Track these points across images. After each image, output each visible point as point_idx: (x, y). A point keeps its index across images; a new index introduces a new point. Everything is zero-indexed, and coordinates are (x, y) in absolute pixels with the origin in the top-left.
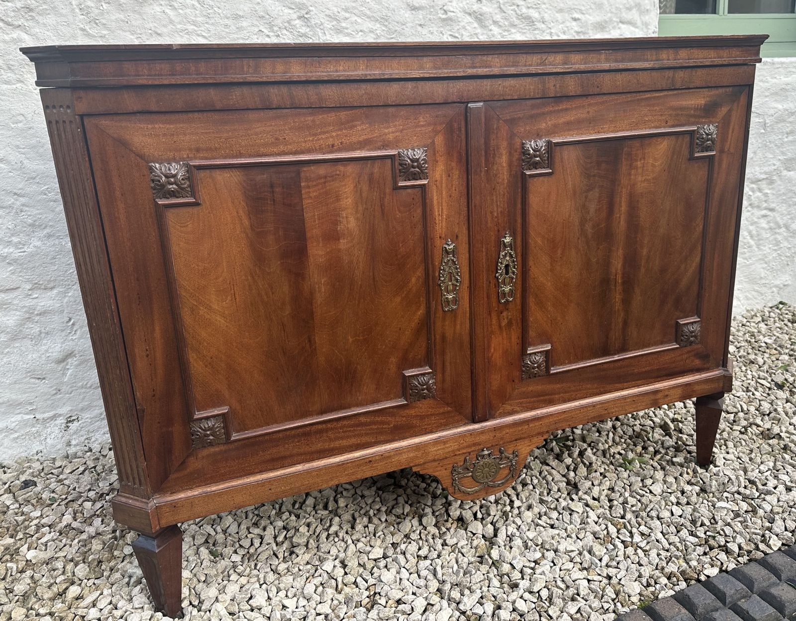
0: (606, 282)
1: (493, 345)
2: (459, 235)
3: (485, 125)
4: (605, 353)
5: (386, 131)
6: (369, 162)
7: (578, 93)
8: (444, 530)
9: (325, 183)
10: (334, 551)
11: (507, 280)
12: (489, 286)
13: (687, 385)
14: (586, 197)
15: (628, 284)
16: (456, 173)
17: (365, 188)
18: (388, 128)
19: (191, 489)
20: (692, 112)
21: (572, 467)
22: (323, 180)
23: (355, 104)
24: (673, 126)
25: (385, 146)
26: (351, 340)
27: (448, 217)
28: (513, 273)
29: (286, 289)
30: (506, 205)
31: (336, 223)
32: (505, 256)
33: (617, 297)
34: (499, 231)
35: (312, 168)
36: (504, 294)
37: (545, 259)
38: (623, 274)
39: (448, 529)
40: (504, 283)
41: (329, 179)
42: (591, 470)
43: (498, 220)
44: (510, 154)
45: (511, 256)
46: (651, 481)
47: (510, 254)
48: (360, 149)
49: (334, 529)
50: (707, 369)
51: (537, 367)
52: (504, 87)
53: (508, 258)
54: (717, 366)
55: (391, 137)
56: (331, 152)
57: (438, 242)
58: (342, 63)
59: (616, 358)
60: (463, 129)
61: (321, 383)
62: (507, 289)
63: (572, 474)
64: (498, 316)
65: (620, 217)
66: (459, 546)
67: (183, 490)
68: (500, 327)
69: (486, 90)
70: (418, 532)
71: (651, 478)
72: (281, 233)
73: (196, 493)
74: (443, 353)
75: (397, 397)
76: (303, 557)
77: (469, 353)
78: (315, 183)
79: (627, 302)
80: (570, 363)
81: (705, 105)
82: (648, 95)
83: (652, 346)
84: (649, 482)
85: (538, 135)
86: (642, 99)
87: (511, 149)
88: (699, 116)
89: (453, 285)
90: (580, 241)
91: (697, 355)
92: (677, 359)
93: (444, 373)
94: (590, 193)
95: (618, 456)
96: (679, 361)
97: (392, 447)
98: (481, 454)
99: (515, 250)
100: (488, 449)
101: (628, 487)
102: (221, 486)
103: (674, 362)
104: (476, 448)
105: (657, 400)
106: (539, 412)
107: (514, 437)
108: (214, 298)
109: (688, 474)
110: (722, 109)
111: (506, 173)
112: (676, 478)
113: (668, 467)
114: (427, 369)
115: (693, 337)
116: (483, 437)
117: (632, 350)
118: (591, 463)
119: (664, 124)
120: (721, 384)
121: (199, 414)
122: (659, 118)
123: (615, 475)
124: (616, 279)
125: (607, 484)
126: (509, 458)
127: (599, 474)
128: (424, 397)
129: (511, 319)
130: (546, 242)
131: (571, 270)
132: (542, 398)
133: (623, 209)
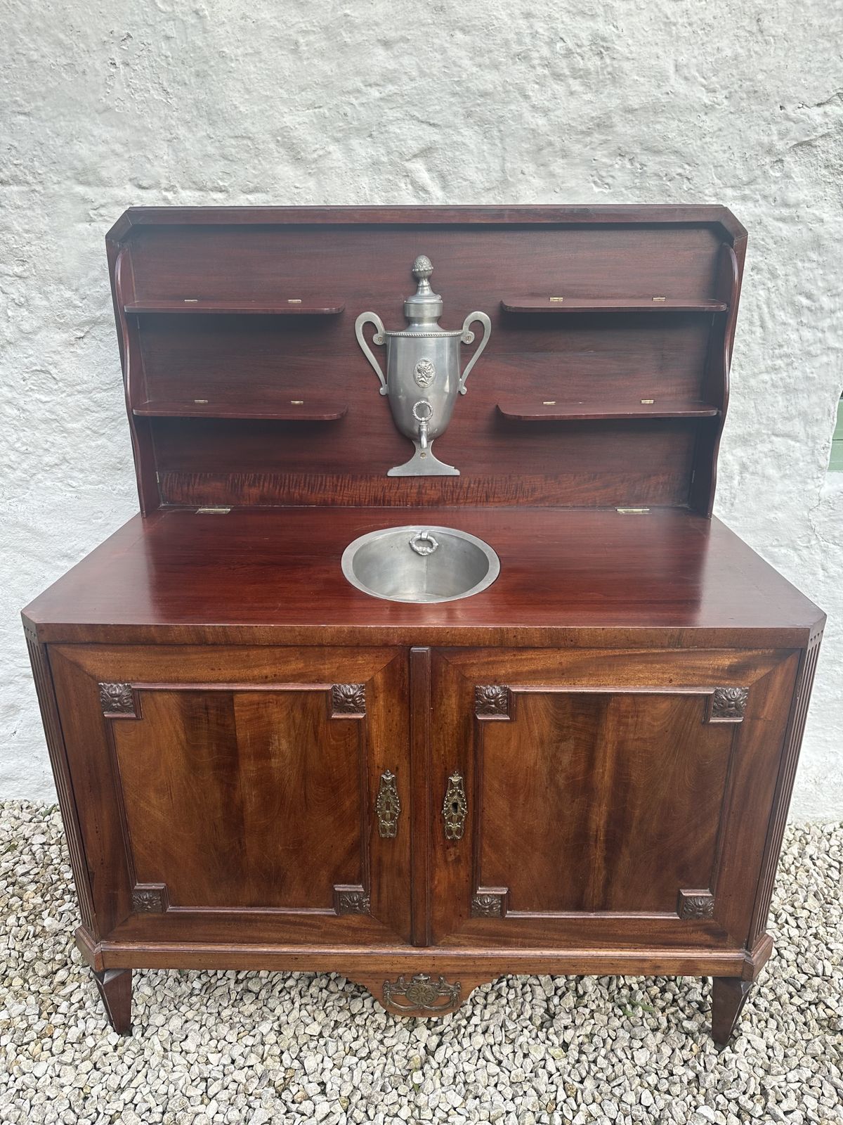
0: (582, 838)
1: (437, 878)
2: (400, 768)
3: (432, 667)
4: (579, 907)
5: (322, 667)
6: (302, 693)
7: (546, 645)
8: (391, 1022)
9: (257, 709)
10: (278, 1011)
11: (455, 819)
12: (434, 821)
13: (689, 961)
14: (557, 748)
15: (613, 845)
16: (397, 710)
17: (298, 715)
18: (323, 664)
20: (710, 673)
21: (559, 992)
22: (256, 706)
23: (289, 644)
24: (681, 686)
25: (320, 681)
26: (280, 848)
27: (387, 749)
28: (462, 811)
29: (218, 795)
30: (455, 745)
31: (268, 744)
32: (452, 795)
33: (597, 854)
34: (446, 769)
35: (245, 696)
36: (450, 832)
37: (503, 804)
38: (606, 831)
39: (396, 1024)
40: (450, 819)
41: (261, 705)
42: (580, 1003)
43: (446, 758)
44: (461, 698)
45: (460, 795)
46: (641, 1044)
47: (459, 793)
48: (294, 681)
49: (290, 983)
50: (724, 948)
51: (489, 909)
52: (454, 635)
54: (738, 948)
55: (327, 673)
57: (376, 772)
59: (592, 916)
60: (406, 670)
61: (251, 880)
62: (454, 826)
63: (556, 1000)
64: (444, 851)
65: (603, 773)
66: (395, 1049)
67: (126, 941)
68: (446, 861)
69: (432, 636)
70: (365, 1016)
71: (642, 1040)
72: (214, 748)
73: (136, 948)
74: (379, 875)
75: (328, 906)
76: (249, 1007)
77: (409, 880)
78: (247, 708)
79: (610, 861)
80: (533, 909)
81: (730, 666)
83: (644, 910)
84: (637, 1044)
85: (496, 681)
86: (636, 655)
87: (462, 693)
88: (720, 678)
89: (391, 814)
90: (548, 790)
91: (708, 930)
92: (680, 929)
93: (379, 894)
94: (563, 745)
95: (625, 992)
96: (681, 932)
97: (320, 951)
98: (416, 978)
99: (465, 791)
100: (425, 975)
101: (611, 1041)
102: (158, 947)
103: (674, 932)
104: (412, 971)
105: (643, 968)
106: (489, 952)
107: (456, 970)
108: (152, 795)
109: (691, 1050)
110: (758, 671)
111: (455, 714)
112: (673, 1050)
113: (672, 1031)
114: (360, 888)
115: (703, 912)
116: (420, 962)
117: (615, 911)
118: (585, 993)
119: (667, 683)
120: (739, 969)
121: (139, 886)
122: (661, 676)
123: (605, 1018)
124: (596, 835)
125: (589, 1029)
126: (449, 988)
127: (587, 1011)
128: (355, 912)
129: (459, 856)
130: (504, 786)
131: (537, 818)
132: (496, 938)
133: (607, 764)
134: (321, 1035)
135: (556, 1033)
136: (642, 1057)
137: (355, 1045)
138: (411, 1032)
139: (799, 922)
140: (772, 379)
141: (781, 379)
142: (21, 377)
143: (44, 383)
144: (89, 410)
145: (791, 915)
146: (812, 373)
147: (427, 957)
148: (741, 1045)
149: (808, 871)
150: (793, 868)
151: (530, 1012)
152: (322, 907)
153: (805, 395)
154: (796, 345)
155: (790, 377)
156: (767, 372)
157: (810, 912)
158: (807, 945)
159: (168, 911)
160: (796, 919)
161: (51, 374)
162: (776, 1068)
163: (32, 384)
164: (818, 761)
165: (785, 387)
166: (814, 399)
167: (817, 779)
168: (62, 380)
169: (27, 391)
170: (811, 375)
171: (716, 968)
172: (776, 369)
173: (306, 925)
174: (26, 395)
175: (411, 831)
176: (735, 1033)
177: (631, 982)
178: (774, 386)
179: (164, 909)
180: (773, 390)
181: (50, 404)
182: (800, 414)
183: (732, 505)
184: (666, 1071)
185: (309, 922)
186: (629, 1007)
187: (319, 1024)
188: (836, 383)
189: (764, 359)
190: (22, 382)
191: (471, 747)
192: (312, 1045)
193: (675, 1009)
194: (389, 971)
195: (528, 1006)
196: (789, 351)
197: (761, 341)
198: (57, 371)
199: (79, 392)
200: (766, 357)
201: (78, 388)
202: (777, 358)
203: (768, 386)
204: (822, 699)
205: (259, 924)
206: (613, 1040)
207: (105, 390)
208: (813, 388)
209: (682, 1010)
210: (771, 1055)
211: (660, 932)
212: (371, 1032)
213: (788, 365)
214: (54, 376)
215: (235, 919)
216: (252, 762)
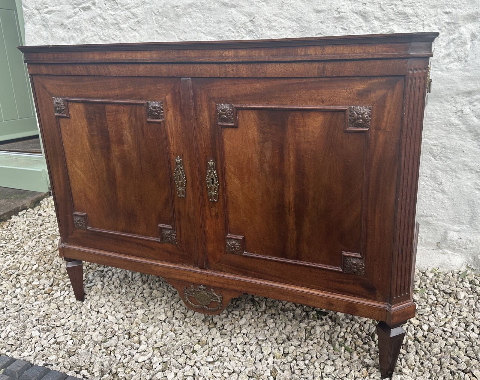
0: (281, 207)
2: (184, 155)
3: (193, 91)
4: (283, 256)
5: (141, 90)
6: (134, 106)
7: (249, 76)
9: (116, 114)
11: (213, 188)
13: (351, 304)
14: (263, 146)
15: (300, 214)
16: (179, 118)
17: (133, 119)
18: (142, 88)
19: (76, 245)
20: (346, 95)
22: (114, 113)
23: (125, 75)
24: (328, 105)
25: (141, 99)
26: (133, 199)
27: (177, 143)
28: (216, 184)
29: (103, 164)
30: (209, 142)
31: (122, 136)
32: (210, 173)
33: (291, 220)
34: (206, 157)
35: (110, 106)
36: (211, 197)
37: (237, 181)
38: (295, 205)
40: (211, 189)
42: (309, 338)
43: (205, 150)
44: (210, 111)
45: (214, 174)
46: (332, 363)
47: (213, 172)
48: (130, 99)
50: (375, 300)
51: (234, 248)
52: (201, 69)
54: (384, 300)
55: (144, 94)
56: (117, 99)
57: (173, 156)
58: (115, 54)
61: (121, 216)
62: (213, 193)
64: (210, 209)
65: (289, 165)
67: (73, 244)
68: (211, 215)
69: (190, 70)
72: (100, 136)
74: (180, 221)
75: (156, 236)
78: (111, 114)
81: (359, 91)
82: (305, 80)
83: (321, 263)
84: (330, 363)
85: (226, 101)
87: (210, 109)
88: (353, 99)
89: (182, 183)
90: (260, 174)
91: (363, 285)
92: (345, 281)
93: (180, 232)
94: (265, 144)
96: (346, 283)
97: (154, 263)
98: (199, 287)
99: (217, 171)
100: (204, 286)
103: (342, 282)
104: (197, 282)
106: (236, 277)
107: (219, 285)
108: (77, 162)
109: (362, 373)
110: (377, 93)
111: (208, 122)
112: (351, 371)
114: (170, 227)
115: (356, 268)
116: (200, 278)
117: (304, 261)
119: (320, 103)
120: (384, 316)
121: (76, 213)
122: (316, 98)
124: (289, 206)
126: (216, 296)
128: (169, 242)
129: (217, 213)
130: (237, 170)
131: (256, 192)
132: (240, 269)
133: (291, 159)
134: (164, 321)
136: (329, 369)
137: (177, 328)
147: (204, 274)
152: (154, 237)
159: (88, 229)
173: (148, 247)
175: (193, 195)
179: (86, 227)
187: (166, 316)
194: (186, 280)
205: (127, 243)
215: (117, 238)
216: (116, 145)
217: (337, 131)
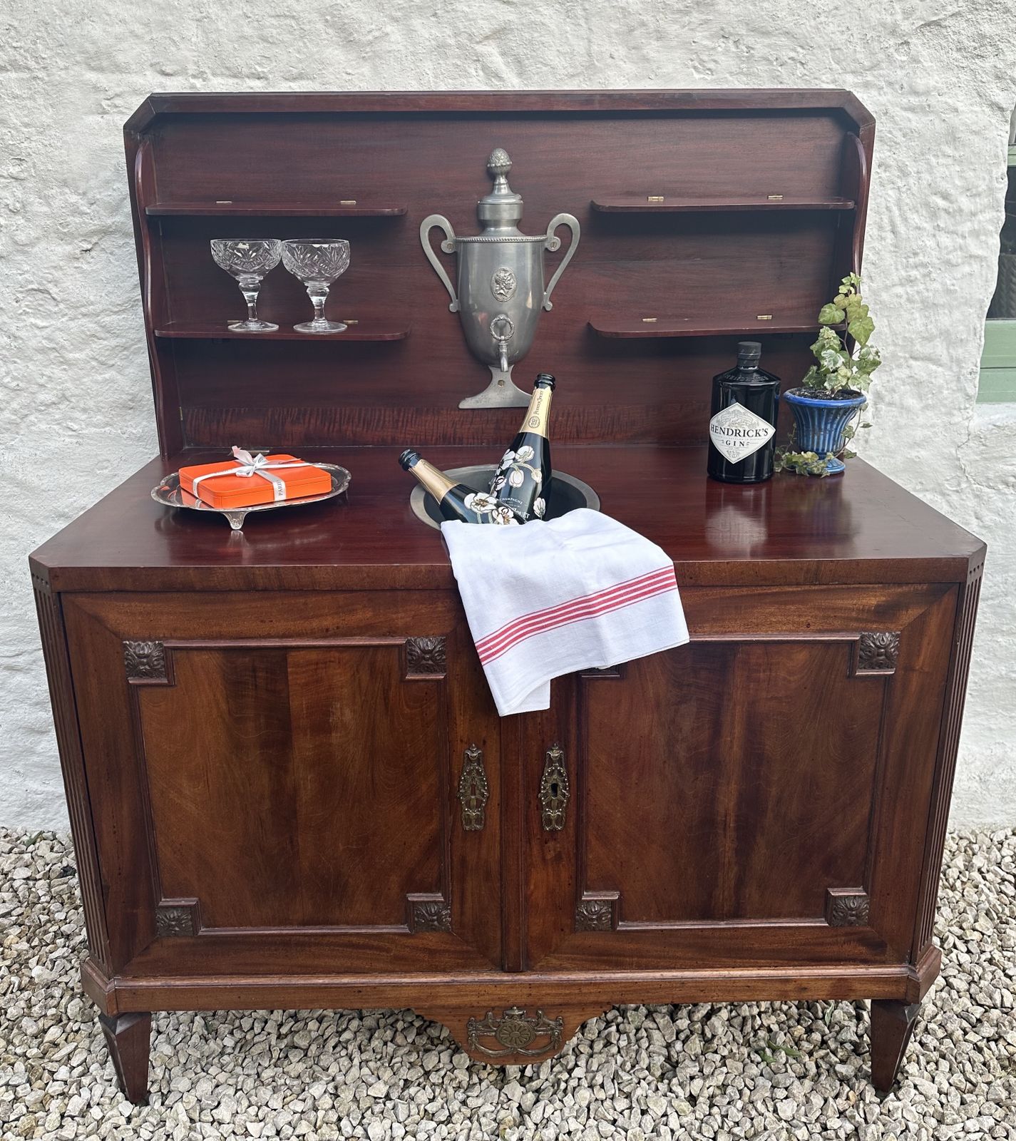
0: (708, 823)
1: (533, 881)
2: (488, 741)
4: (705, 915)
6: (371, 650)
8: (475, 1079)
9: (316, 669)
10: (333, 1070)
11: (555, 804)
12: (529, 807)
13: (841, 980)
14: (677, 711)
15: (746, 832)
17: (365, 677)
18: (396, 613)
19: (155, 977)
20: (854, 614)
21: (682, 1036)
22: (313, 667)
24: (820, 631)
25: (391, 633)
26: (341, 848)
27: (473, 718)
28: (564, 795)
29: (265, 781)
31: (328, 714)
32: (551, 774)
33: (727, 845)
34: (543, 741)
35: (301, 654)
36: (549, 821)
37: (613, 783)
38: (737, 816)
39: (481, 1081)
40: (549, 805)
42: (708, 1048)
43: (542, 729)
45: (560, 774)
46: (785, 1093)
47: (559, 771)
48: (360, 635)
50: (882, 963)
51: (597, 919)
53: (555, 776)
54: (900, 961)
55: (400, 623)
56: (325, 637)
57: (459, 746)
59: (722, 925)
61: (304, 890)
62: (554, 814)
63: (679, 1046)
64: (542, 847)
65: (731, 742)
66: (482, 1111)
67: (146, 976)
68: (544, 859)
70: (442, 1073)
71: (786, 1089)
72: (262, 721)
73: (159, 983)
74: (462, 879)
75: (399, 922)
76: (296, 1067)
77: (499, 885)
78: (304, 670)
79: (743, 853)
80: (650, 920)
81: (878, 606)
82: (776, 590)
83: (785, 917)
84: (781, 1093)
86: (767, 594)
88: (867, 621)
89: (477, 799)
90: (666, 765)
91: (863, 941)
92: (828, 940)
93: (462, 903)
94: (683, 708)
95: (762, 1033)
96: (829, 944)
97: (389, 981)
98: (508, 1012)
99: (567, 768)
100: (519, 1008)
101: (748, 1092)
102: (186, 982)
103: (822, 944)
104: (503, 1003)
105: (786, 991)
106: (598, 976)
107: (558, 1001)
108: (185, 783)
109: (848, 1098)
110: (910, 612)
112: (826, 1100)
113: (823, 1077)
114: (439, 897)
115: (855, 915)
116: (513, 992)
117: (750, 918)
118: (714, 1036)
119: (804, 628)
120: (902, 989)
121: (165, 902)
122: (796, 619)
123: (740, 1065)
124: (725, 821)
125: (721, 1078)
126: (549, 1025)
127: (718, 1057)
128: (435, 929)
129: (560, 852)
130: (613, 761)
131: (654, 801)
132: (605, 958)
133: (736, 731)
134: (388, 1097)
135: (681, 1084)
136: (787, 1109)
137: (431, 1108)
138: (500, 1090)
139: (969, 945)
140: (907, 293)
141: (918, 292)
142: (14, 297)
143: (41, 305)
144: (96, 336)
145: (960, 938)
146: (953, 285)
147: (522, 984)
148: (908, 1093)
149: (977, 887)
150: (958, 884)
151: (647, 1061)
152: (391, 924)
153: (946, 311)
154: (933, 253)
155: (927, 290)
156: (902, 285)
157: (983, 934)
158: (980, 971)
159: (200, 933)
160: (966, 942)
161: (50, 294)
162: (950, 1116)
163: (27, 306)
164: (983, 754)
165: (922, 302)
166: (957, 315)
167: (982, 776)
168: (63, 301)
169: (21, 314)
170: (952, 288)
171: (875, 988)
172: (911, 281)
173: (371, 947)
174: (18, 319)
175: (501, 821)
176: (899, 1077)
177: (769, 1022)
178: (909, 300)
179: (196, 930)
180: (909, 306)
181: (48, 330)
182: (941, 334)
183: (866, 441)
184: (818, 1125)
185: (375, 943)
186: (768, 1052)
187: (386, 1083)
188: (981, 297)
189: (897, 269)
190: (14, 303)
191: (573, 713)
192: (377, 1109)
193: (824, 1051)
194: (475, 1004)
195: (644, 1054)
196: (926, 260)
197: (892, 249)
198: (57, 290)
199: (84, 315)
200: (899, 267)
201: (83, 310)
202: (912, 268)
203: (902, 301)
204: (984, 677)
205: (313, 949)
206: (751, 1091)
207: (116, 313)
208: (955, 303)
209: (834, 1052)
210: (944, 1101)
211: (804, 944)
212: (451, 1091)
213: (924, 276)
214: (54, 296)
215: (285, 942)
216: (308, 737)
217: (833, 677)
